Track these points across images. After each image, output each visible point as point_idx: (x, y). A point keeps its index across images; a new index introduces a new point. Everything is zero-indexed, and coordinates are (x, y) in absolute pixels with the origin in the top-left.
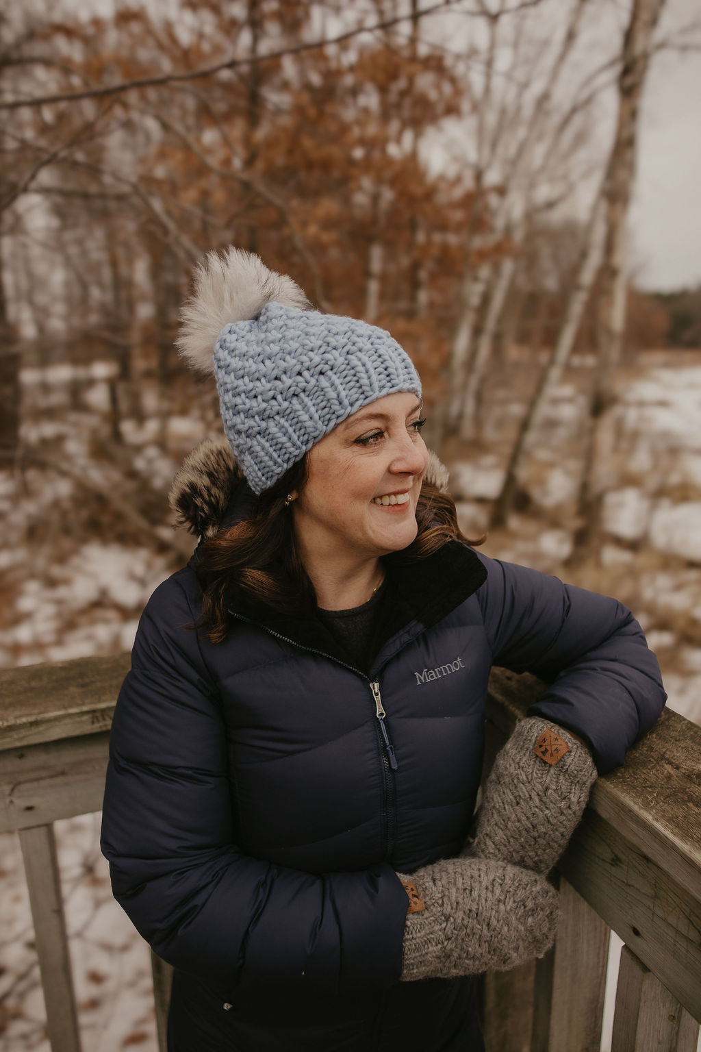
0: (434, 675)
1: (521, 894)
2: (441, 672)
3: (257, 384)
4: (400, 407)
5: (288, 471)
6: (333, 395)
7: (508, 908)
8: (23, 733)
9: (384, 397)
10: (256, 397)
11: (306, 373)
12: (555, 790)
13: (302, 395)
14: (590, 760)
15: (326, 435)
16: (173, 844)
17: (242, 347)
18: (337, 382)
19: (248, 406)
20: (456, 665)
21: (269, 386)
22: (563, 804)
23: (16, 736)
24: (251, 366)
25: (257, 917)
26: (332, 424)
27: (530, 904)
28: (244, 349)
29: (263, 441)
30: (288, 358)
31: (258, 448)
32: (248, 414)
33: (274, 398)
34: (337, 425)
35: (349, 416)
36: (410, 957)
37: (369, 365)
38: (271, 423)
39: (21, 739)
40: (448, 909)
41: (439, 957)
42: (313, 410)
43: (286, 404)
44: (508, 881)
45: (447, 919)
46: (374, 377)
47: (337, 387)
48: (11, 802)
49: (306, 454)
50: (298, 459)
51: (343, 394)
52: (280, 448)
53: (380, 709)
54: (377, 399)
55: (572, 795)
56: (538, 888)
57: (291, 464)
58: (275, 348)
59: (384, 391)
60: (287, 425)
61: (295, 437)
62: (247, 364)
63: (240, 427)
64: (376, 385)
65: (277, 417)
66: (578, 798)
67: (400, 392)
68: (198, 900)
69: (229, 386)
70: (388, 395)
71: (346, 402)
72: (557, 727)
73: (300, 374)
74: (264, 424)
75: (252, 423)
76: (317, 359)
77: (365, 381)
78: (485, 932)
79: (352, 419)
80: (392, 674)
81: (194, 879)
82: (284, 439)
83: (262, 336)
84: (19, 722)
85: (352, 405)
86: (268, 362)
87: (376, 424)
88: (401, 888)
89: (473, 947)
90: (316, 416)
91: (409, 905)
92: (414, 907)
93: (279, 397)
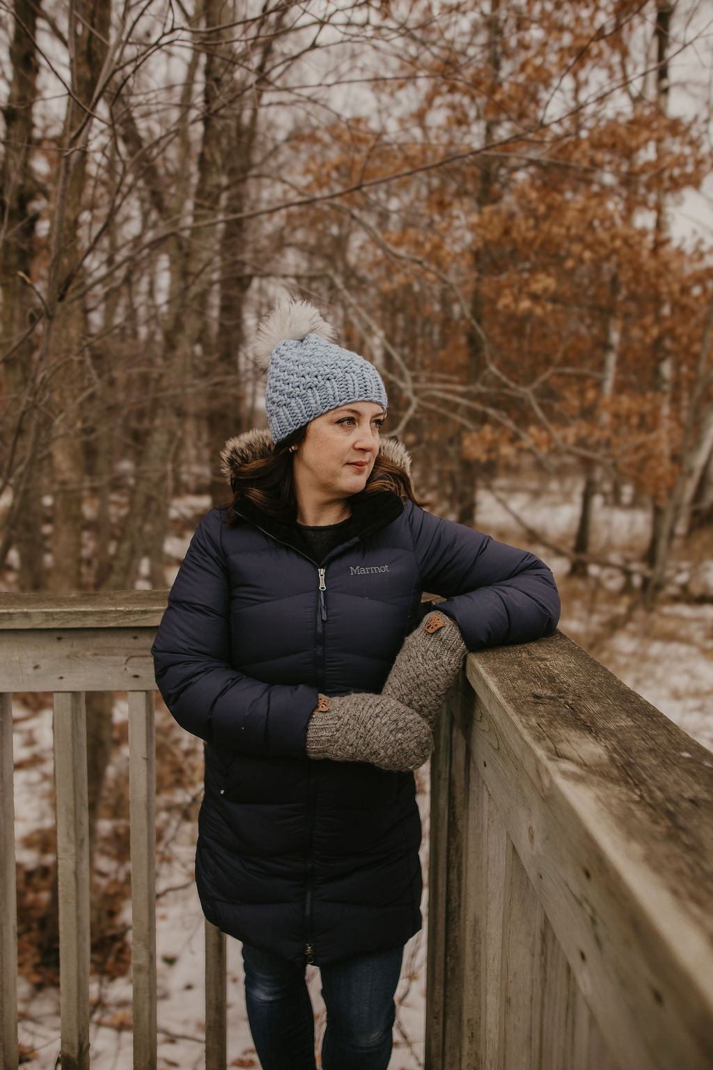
0: (363, 571)
1: (395, 716)
2: (370, 571)
3: (291, 377)
4: (369, 411)
5: (296, 431)
6: (331, 392)
7: (383, 722)
8: (137, 617)
9: (360, 401)
10: (288, 384)
11: (320, 377)
12: (433, 652)
13: (314, 389)
14: (458, 635)
15: (322, 415)
16: (185, 646)
17: (288, 355)
18: (336, 386)
19: (283, 388)
20: (383, 569)
21: (297, 379)
22: (437, 662)
23: (132, 619)
24: (290, 366)
25: (223, 693)
26: (327, 409)
27: (401, 724)
28: (290, 356)
29: (286, 410)
30: (312, 367)
31: (282, 413)
32: (282, 393)
33: (298, 387)
34: (329, 410)
35: (338, 407)
36: (311, 735)
37: (356, 382)
38: (293, 400)
39: (135, 621)
40: (341, 714)
41: (329, 741)
42: (318, 398)
43: (304, 392)
44: (388, 707)
45: (340, 718)
46: (357, 389)
47: (332, 388)
49: (308, 423)
50: (303, 425)
51: (337, 393)
52: (294, 416)
53: (322, 585)
54: (356, 402)
55: (444, 657)
56: (411, 717)
57: (298, 426)
59: (361, 398)
60: (301, 403)
61: (304, 411)
62: (288, 365)
63: (275, 399)
64: (357, 393)
65: (297, 398)
66: (449, 661)
67: (371, 401)
68: (194, 680)
69: (275, 375)
70: (363, 401)
71: (338, 398)
72: (441, 614)
73: (316, 377)
74: (289, 400)
75: (282, 398)
76: (328, 371)
77: (351, 389)
79: (339, 409)
80: (335, 566)
81: (193, 668)
82: (298, 411)
84: (135, 609)
85: (341, 401)
86: (300, 366)
87: (351, 415)
88: (317, 699)
89: (351, 737)
90: (319, 402)
91: (317, 707)
92: (320, 709)
93: (301, 387)
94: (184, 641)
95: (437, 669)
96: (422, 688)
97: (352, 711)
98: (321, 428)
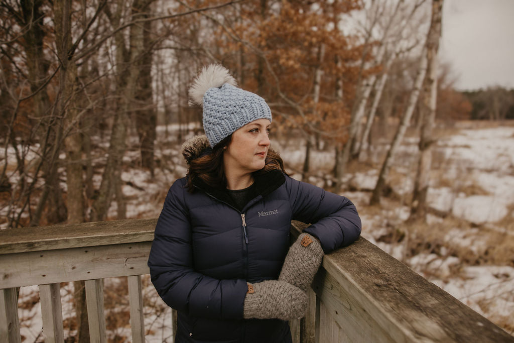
0: (266, 214)
1: (290, 292)
2: (268, 213)
3: (220, 108)
4: (265, 123)
5: (225, 138)
6: (245, 115)
7: (285, 296)
9: (261, 119)
10: (219, 112)
11: (237, 107)
12: (307, 256)
13: (235, 113)
14: (320, 247)
15: (241, 128)
17: (215, 96)
18: (247, 111)
19: (215, 114)
20: (275, 212)
21: (224, 109)
22: (309, 262)
24: (218, 102)
25: (194, 288)
26: (243, 124)
27: (294, 297)
29: (219, 127)
30: (232, 101)
31: (217, 129)
32: (215, 117)
33: (225, 113)
34: (245, 125)
35: (249, 123)
36: (246, 307)
37: (258, 108)
38: (223, 121)
40: (262, 294)
41: (257, 309)
42: (238, 119)
43: (229, 116)
44: (286, 288)
45: (261, 297)
46: (259, 112)
47: (246, 112)
48: (126, 265)
49: (233, 133)
50: (230, 134)
51: (248, 115)
52: (224, 129)
53: (244, 223)
54: (259, 119)
55: (313, 259)
56: (298, 292)
57: (227, 135)
58: (227, 98)
59: (261, 117)
60: (228, 122)
61: (230, 127)
62: (217, 101)
63: (211, 121)
64: (259, 114)
65: (225, 120)
66: (316, 261)
67: (266, 118)
68: (176, 281)
70: (262, 118)
71: (249, 118)
72: (309, 235)
73: (235, 107)
74: (220, 121)
75: (216, 120)
76: (241, 103)
77: (256, 112)
78: (274, 302)
79: (250, 124)
80: (250, 212)
82: (226, 127)
83: (223, 93)
85: (251, 119)
86: (224, 102)
87: (257, 127)
88: (247, 286)
89: (269, 306)
90: (238, 121)
91: (248, 291)
92: (250, 292)
93: (227, 113)
94: (169, 260)
95: (309, 265)
96: (302, 276)
97: (268, 292)
98: (241, 135)
